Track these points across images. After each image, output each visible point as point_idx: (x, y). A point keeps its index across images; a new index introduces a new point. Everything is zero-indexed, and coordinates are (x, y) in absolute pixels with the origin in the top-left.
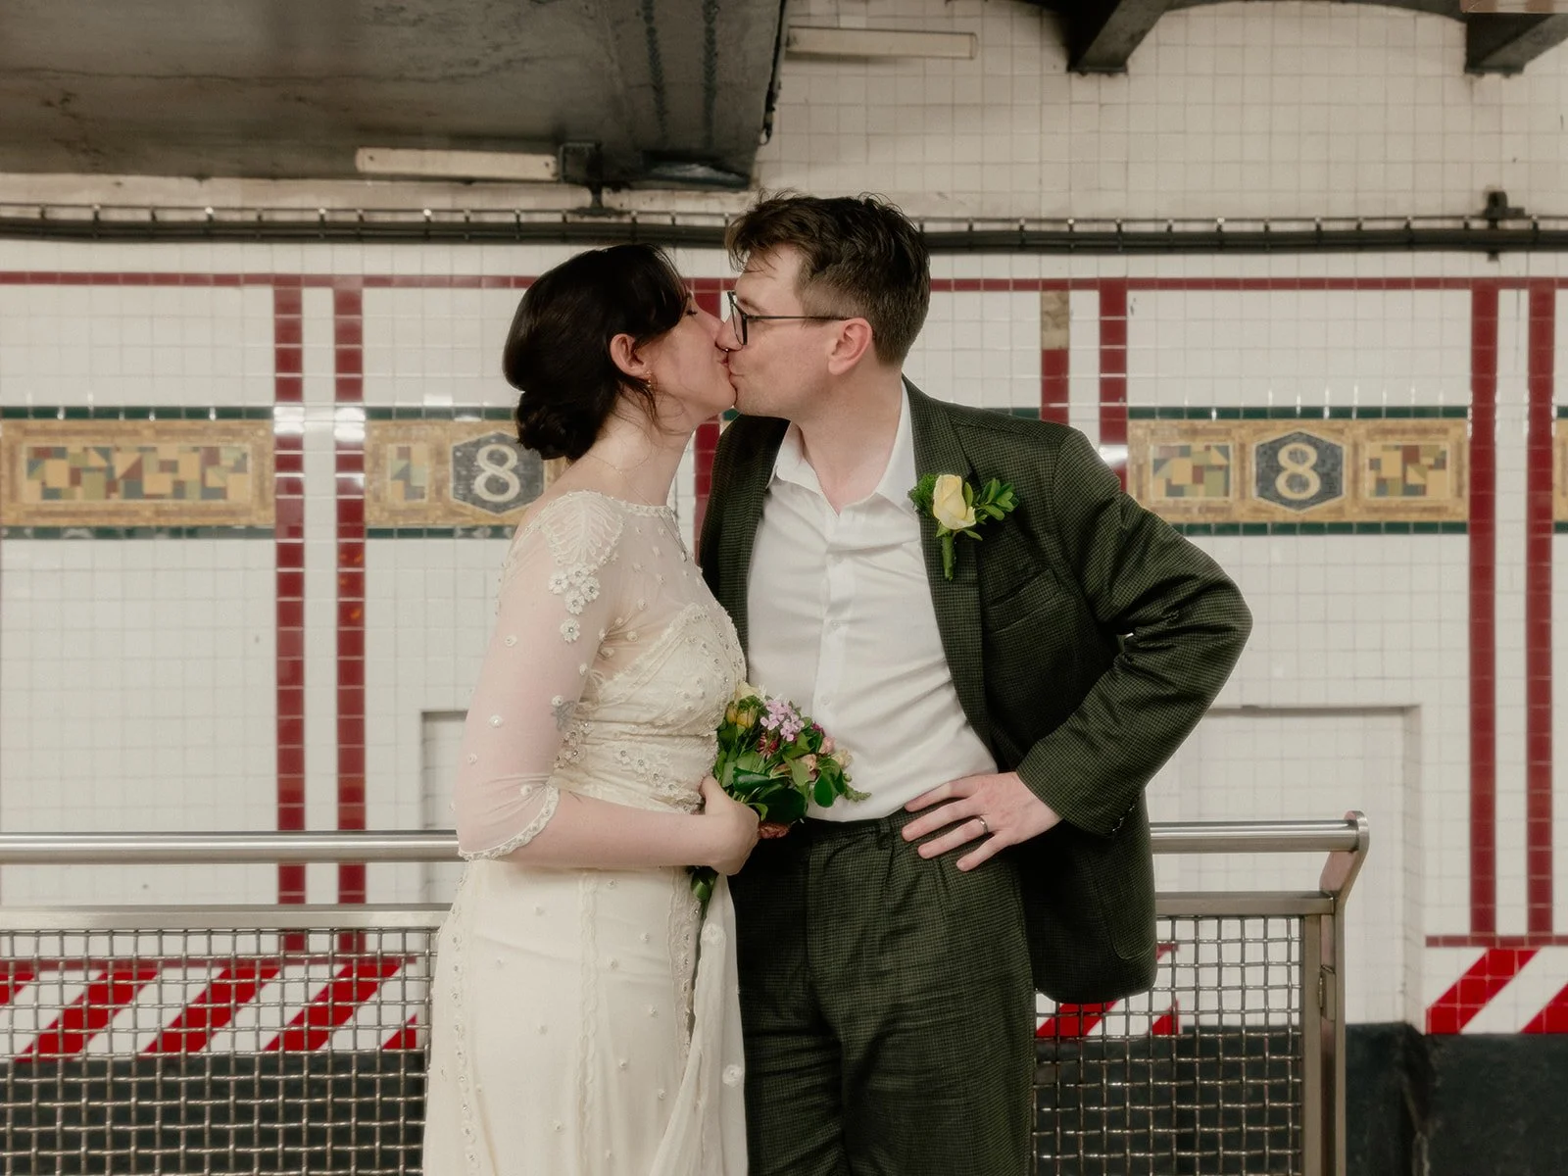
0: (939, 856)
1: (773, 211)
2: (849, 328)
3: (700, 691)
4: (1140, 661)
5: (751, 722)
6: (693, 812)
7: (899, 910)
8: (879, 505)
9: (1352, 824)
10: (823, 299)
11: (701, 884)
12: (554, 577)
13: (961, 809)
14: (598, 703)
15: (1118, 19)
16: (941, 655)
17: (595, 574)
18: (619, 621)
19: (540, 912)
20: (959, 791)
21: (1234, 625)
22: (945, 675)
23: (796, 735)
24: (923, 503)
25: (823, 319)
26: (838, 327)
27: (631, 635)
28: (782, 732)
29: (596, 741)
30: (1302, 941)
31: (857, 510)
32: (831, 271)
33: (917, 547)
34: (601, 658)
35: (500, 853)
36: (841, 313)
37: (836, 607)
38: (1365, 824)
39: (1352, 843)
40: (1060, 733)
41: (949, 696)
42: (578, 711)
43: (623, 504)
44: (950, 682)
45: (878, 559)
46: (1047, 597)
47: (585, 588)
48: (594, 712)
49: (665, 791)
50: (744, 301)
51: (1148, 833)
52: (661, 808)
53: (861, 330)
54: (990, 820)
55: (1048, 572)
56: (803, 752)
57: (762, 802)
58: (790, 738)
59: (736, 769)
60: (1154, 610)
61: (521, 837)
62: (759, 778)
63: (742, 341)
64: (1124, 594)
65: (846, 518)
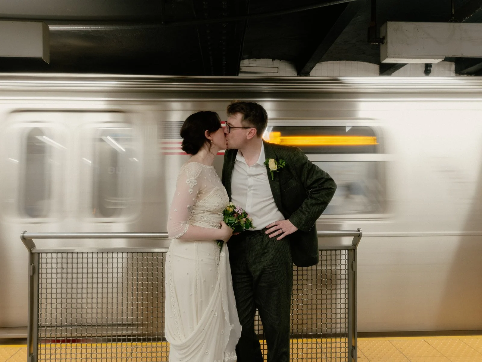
0: (273, 237)
1: (236, 105)
2: (252, 130)
3: (218, 205)
4: (313, 196)
5: (232, 210)
6: (219, 228)
7: (264, 249)
8: (258, 166)
9: (359, 231)
10: (246, 124)
11: (219, 243)
12: (187, 180)
13: (277, 227)
14: (196, 206)
15: (308, 64)
16: (272, 196)
17: (196, 179)
18: (201, 189)
19: (186, 249)
20: (277, 224)
21: (333, 187)
22: (273, 200)
23: (242, 213)
24: (267, 165)
25: (246, 128)
26: (249, 130)
27: (204, 193)
28: (239, 212)
29: (196, 214)
30: (348, 255)
31: (253, 167)
32: (249, 118)
33: (266, 174)
34: (197, 197)
35: (177, 238)
36: (250, 127)
37: (250, 187)
38: (361, 231)
39: (359, 235)
40: (298, 211)
41: (274, 205)
42: (193, 208)
43: (202, 165)
44: (274, 202)
45: (259, 177)
46: (293, 183)
47: (194, 183)
48: (195, 208)
49: (211, 224)
50: (229, 124)
51: (316, 232)
52: (211, 227)
53: (254, 131)
54: (284, 230)
55: (293, 178)
56: (242, 217)
57: (234, 227)
58: (240, 214)
59: (229, 219)
60: (316, 185)
61: (181, 234)
62: (233, 222)
63: (229, 132)
64: (309, 182)
65: (251, 168)
